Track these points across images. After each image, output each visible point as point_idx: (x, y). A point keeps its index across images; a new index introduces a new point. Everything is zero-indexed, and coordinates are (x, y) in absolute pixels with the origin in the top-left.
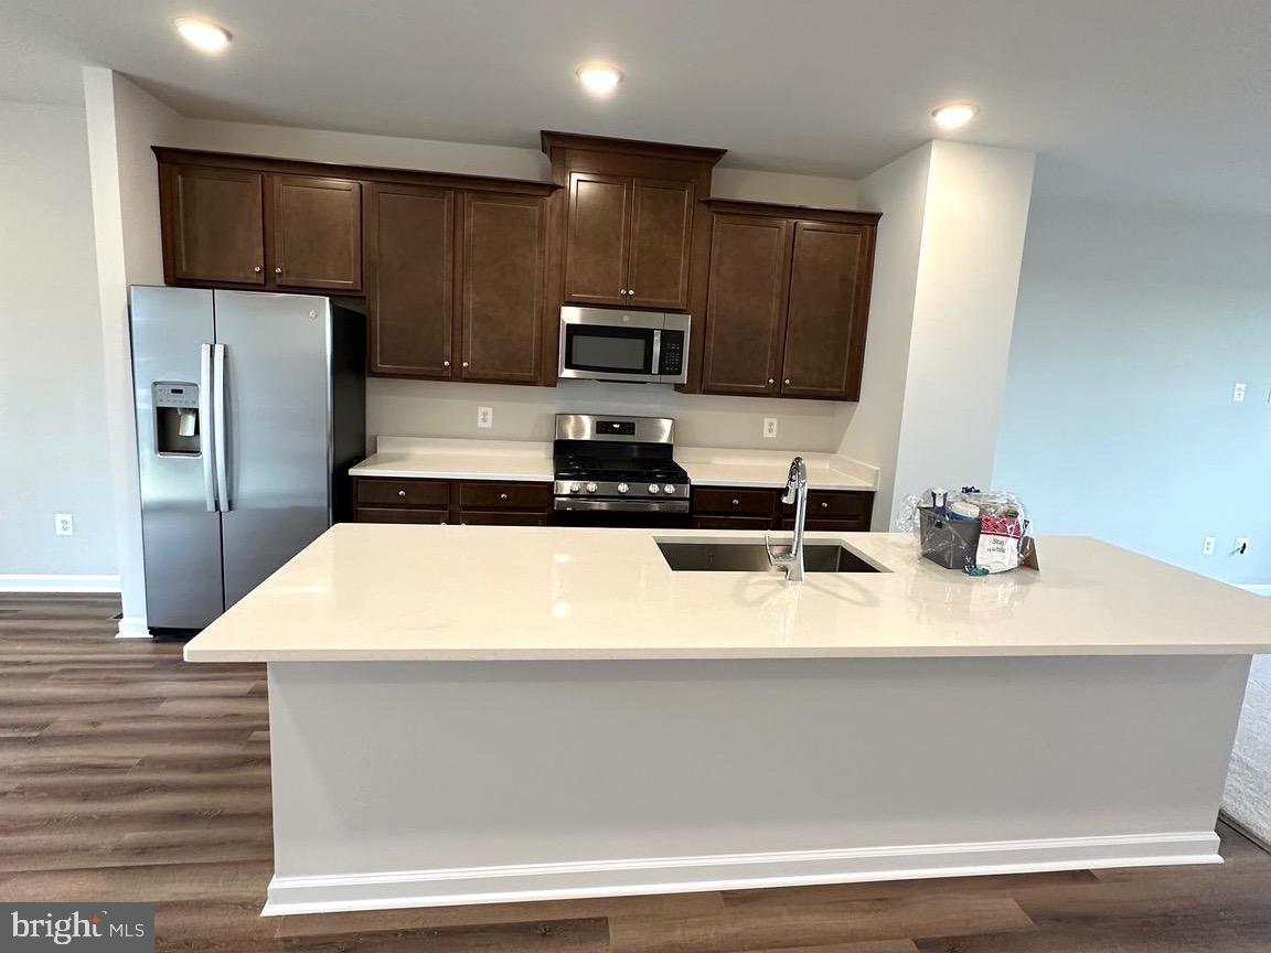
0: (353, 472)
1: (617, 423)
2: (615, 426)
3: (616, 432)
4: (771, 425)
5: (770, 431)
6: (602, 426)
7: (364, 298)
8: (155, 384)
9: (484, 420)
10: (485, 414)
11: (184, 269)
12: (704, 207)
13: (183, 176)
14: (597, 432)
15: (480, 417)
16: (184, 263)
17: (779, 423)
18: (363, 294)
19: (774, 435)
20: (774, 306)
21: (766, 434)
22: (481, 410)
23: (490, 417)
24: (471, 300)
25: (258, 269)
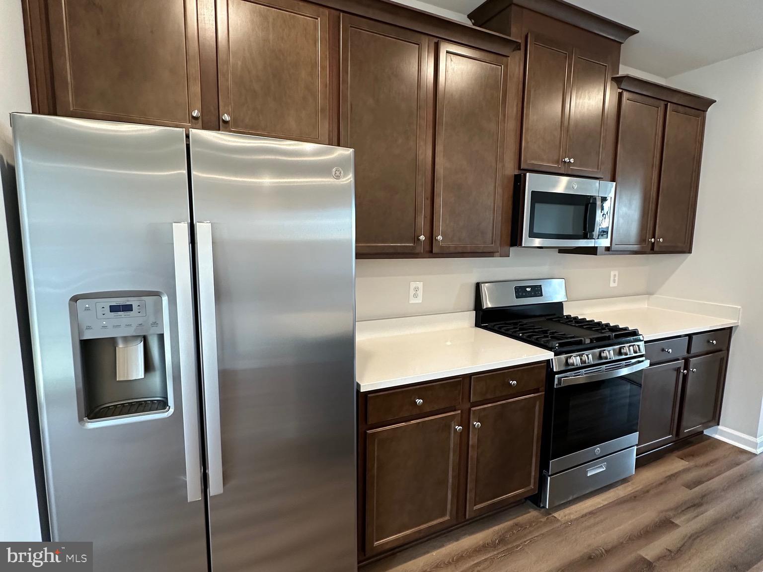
0: (363, 387)
1: (530, 287)
2: (528, 289)
3: (526, 295)
4: (615, 276)
5: (614, 281)
6: (519, 291)
9: (415, 296)
10: (416, 289)
11: (72, 106)
12: (613, 85)
14: (517, 297)
15: (412, 292)
16: (71, 95)
19: (616, 285)
22: (413, 285)
23: (420, 292)
25: (197, 114)
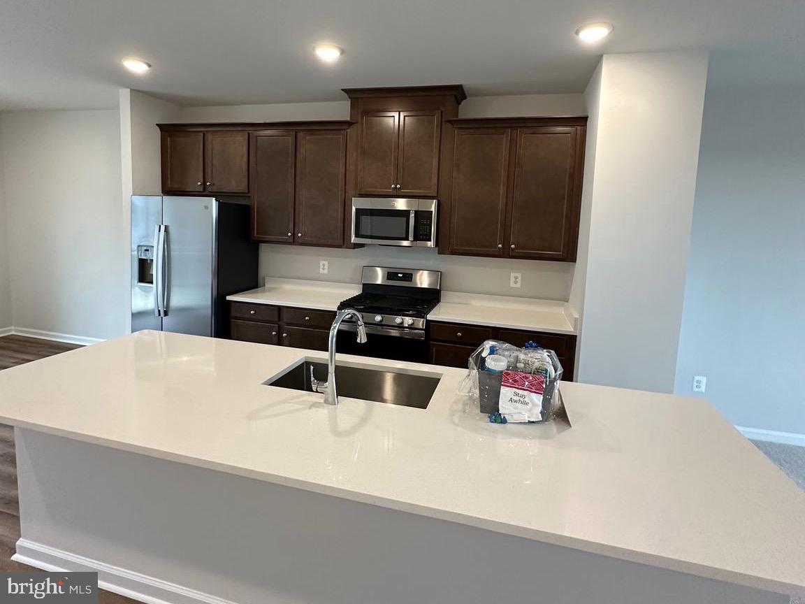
0: (228, 298)
1: (401, 273)
2: (399, 275)
3: (400, 279)
4: (516, 278)
5: (516, 282)
6: (391, 275)
7: (250, 197)
8: (139, 246)
9: (323, 269)
10: (324, 265)
11: (169, 186)
12: (449, 125)
13: (170, 137)
14: (387, 279)
15: (321, 267)
16: (169, 183)
17: (522, 276)
18: (249, 195)
19: (518, 285)
20: (502, 190)
21: (512, 285)
22: (322, 262)
23: (326, 267)
24: (304, 195)
25: (199, 183)
